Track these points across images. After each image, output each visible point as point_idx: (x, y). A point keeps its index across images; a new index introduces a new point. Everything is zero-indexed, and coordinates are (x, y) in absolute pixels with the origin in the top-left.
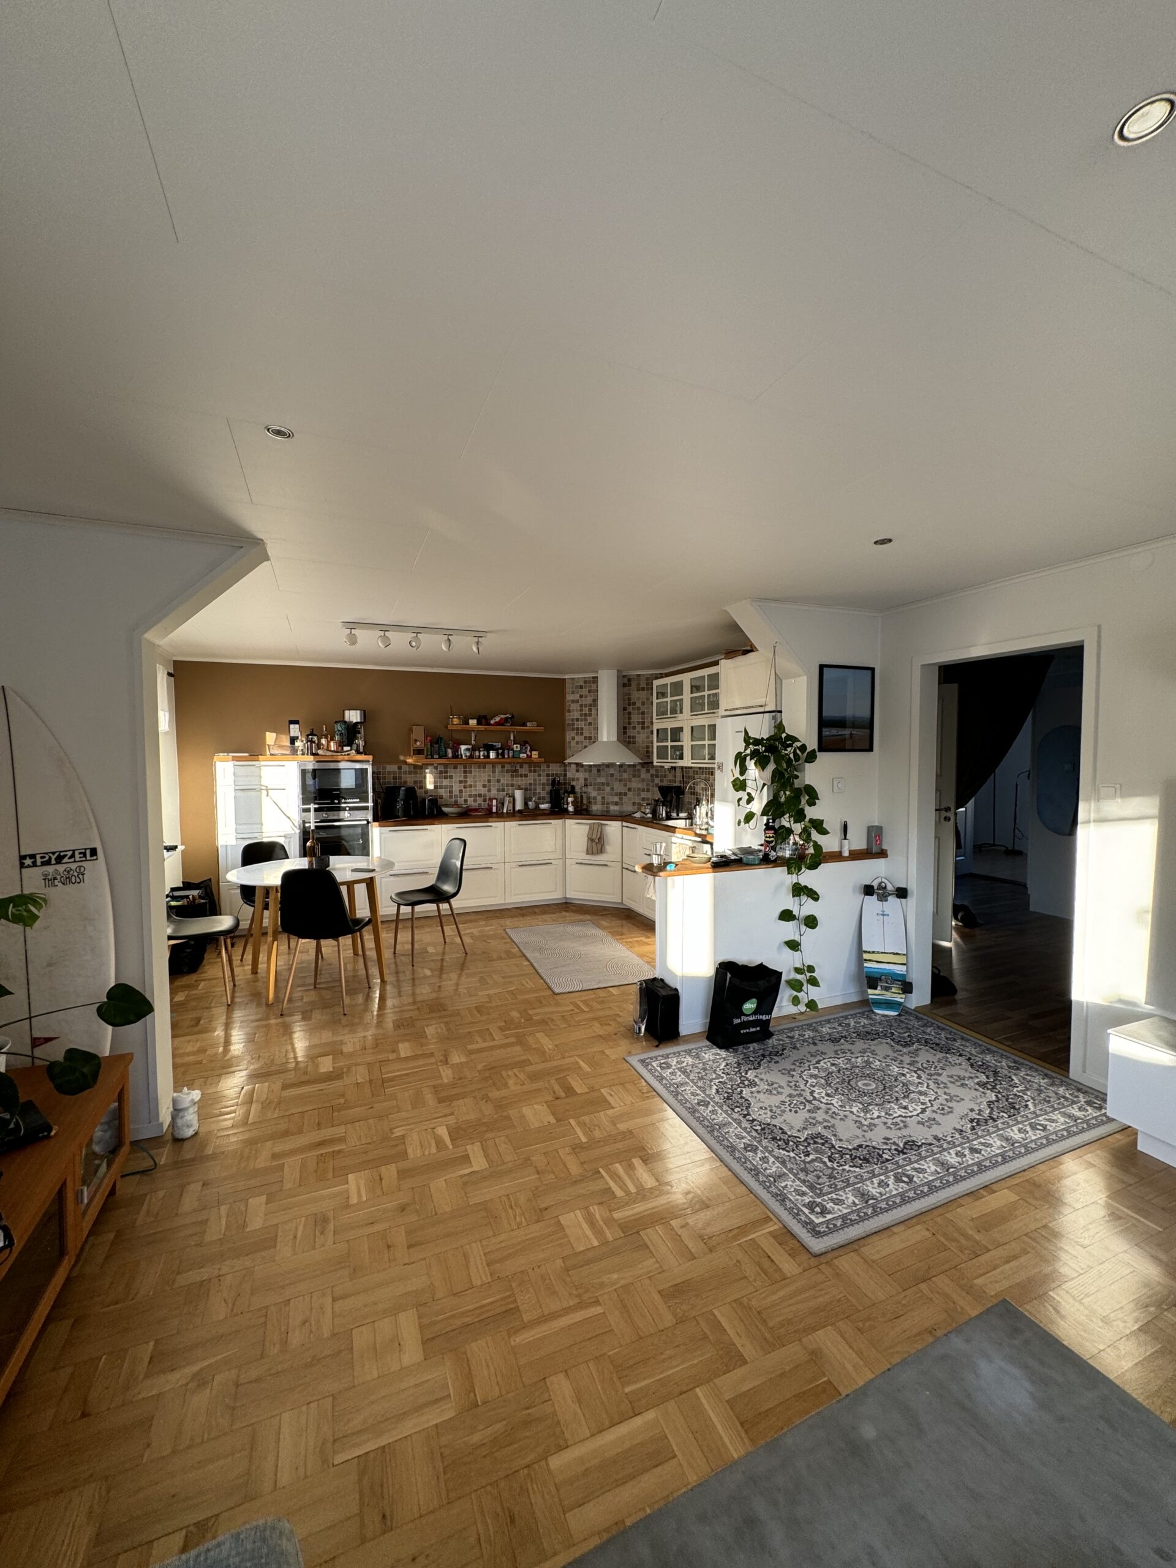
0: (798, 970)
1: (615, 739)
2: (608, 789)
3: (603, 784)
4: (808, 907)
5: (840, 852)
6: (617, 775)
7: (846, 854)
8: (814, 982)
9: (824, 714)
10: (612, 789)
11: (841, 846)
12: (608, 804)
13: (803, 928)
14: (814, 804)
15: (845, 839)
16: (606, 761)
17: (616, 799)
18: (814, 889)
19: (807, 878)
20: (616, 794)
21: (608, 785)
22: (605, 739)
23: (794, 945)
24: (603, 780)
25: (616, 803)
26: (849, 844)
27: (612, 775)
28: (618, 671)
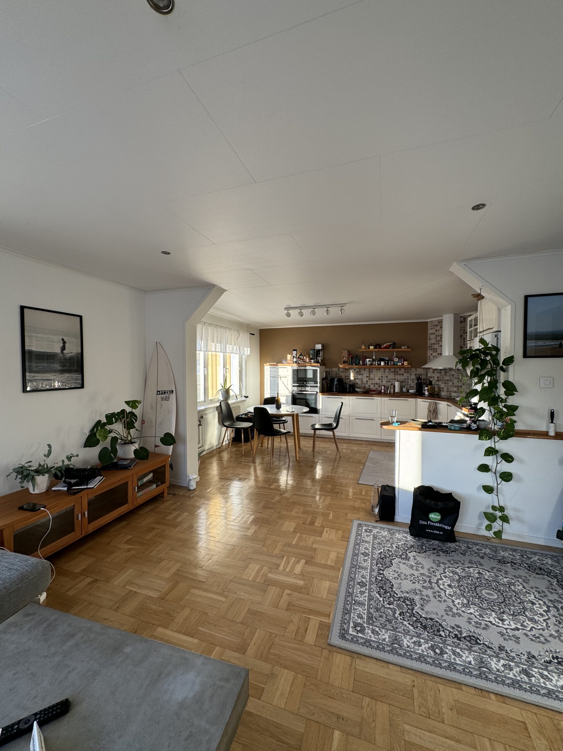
0: (494, 508)
1: (452, 354)
2: (450, 383)
3: (448, 380)
4: (505, 467)
5: (547, 432)
6: (456, 375)
7: (552, 433)
8: (505, 519)
9: (529, 330)
10: (453, 383)
11: (549, 427)
12: (450, 392)
13: (499, 480)
14: (513, 394)
15: (552, 422)
16: (447, 367)
17: (455, 389)
18: (511, 454)
19: (504, 446)
20: (455, 386)
21: (451, 381)
22: (447, 354)
23: (488, 489)
24: (447, 378)
25: (455, 392)
26: (555, 426)
27: (453, 375)
28: (455, 314)
